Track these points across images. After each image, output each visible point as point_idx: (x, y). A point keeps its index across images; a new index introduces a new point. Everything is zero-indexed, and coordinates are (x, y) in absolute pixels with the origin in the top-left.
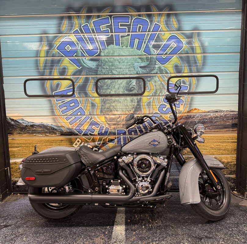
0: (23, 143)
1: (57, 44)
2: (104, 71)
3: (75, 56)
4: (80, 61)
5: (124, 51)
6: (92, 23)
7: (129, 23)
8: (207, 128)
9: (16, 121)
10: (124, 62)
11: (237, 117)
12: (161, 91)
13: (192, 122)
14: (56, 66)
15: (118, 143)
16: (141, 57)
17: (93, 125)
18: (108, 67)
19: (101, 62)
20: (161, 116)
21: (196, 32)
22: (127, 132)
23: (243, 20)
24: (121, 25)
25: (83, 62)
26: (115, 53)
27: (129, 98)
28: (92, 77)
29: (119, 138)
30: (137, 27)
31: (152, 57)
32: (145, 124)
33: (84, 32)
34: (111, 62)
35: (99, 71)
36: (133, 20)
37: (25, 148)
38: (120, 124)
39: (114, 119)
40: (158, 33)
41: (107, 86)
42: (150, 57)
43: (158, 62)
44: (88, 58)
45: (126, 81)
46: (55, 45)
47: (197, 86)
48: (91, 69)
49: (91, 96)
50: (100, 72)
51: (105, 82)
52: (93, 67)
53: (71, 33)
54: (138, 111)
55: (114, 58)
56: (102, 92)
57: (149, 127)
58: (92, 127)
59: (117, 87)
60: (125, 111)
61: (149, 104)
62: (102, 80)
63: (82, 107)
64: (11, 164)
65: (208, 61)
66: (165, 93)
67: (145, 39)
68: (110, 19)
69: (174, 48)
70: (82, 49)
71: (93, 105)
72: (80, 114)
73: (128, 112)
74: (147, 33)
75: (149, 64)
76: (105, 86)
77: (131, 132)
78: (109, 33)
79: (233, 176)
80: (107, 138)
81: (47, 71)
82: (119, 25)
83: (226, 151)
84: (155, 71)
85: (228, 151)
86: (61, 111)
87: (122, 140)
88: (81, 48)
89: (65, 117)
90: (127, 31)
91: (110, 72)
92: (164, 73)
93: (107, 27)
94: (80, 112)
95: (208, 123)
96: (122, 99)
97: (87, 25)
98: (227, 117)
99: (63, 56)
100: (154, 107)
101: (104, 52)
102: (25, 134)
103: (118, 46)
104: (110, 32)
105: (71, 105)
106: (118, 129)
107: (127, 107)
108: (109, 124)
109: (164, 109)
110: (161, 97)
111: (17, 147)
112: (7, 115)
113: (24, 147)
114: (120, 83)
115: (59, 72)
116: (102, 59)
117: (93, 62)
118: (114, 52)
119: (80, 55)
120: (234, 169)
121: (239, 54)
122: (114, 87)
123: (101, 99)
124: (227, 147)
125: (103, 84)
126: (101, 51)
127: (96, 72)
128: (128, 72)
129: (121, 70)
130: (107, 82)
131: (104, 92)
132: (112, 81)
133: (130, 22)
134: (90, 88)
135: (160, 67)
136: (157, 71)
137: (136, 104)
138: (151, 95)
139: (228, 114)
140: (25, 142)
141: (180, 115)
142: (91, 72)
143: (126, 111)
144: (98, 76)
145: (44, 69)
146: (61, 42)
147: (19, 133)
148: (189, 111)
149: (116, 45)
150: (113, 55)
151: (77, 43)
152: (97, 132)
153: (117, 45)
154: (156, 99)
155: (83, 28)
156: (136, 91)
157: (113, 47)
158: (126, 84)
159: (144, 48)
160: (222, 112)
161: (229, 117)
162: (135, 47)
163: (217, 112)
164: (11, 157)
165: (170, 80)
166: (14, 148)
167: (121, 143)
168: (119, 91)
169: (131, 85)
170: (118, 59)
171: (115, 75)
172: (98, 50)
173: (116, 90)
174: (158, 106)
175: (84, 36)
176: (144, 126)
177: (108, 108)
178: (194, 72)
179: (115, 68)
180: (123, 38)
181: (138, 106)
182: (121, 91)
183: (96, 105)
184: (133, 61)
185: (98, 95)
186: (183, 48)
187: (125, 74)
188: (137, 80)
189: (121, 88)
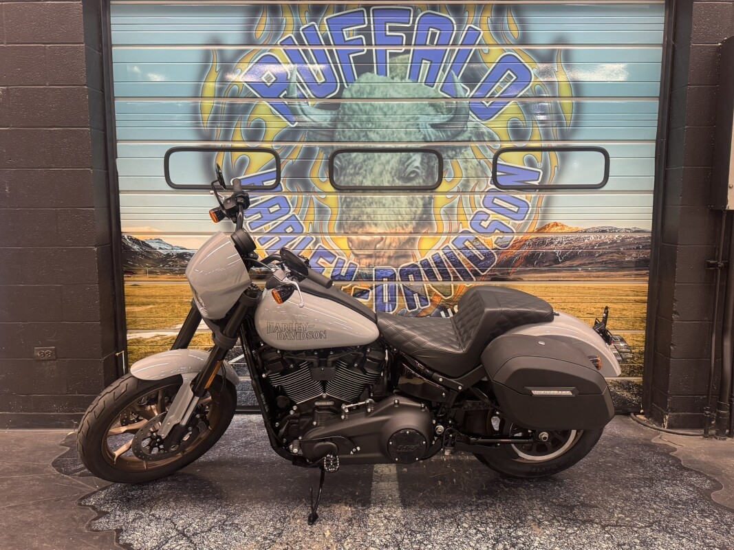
0: (158, 294)
1: (243, 68)
2: (350, 134)
3: (285, 97)
4: (296, 109)
5: (396, 88)
6: (325, 22)
7: (408, 23)
8: (580, 269)
9: (142, 244)
11: (649, 245)
12: (478, 181)
13: (546, 253)
14: (241, 119)
15: (376, 298)
16: (434, 101)
17: (321, 257)
18: (358, 125)
19: (342, 111)
20: (476, 238)
21: (560, 48)
22: (398, 274)
23: (667, 24)
24: (391, 29)
25: (303, 111)
26: (376, 92)
27: (404, 197)
28: (320, 147)
29: (380, 287)
30: (428, 34)
31: (461, 103)
33: (306, 43)
34: (366, 113)
35: (337, 134)
36: (418, 18)
37: (162, 305)
38: (382, 257)
39: (369, 245)
40: (474, 48)
41: (355, 168)
42: (455, 102)
43: (474, 116)
44: (313, 103)
45: (398, 158)
46: (239, 71)
47: (561, 171)
48: (319, 127)
49: (317, 189)
50: (339, 135)
51: (350, 159)
52: (325, 124)
53: (276, 45)
54: (424, 227)
55: (372, 103)
56: (343, 181)
57: (447, 263)
58: (319, 262)
59: (377, 169)
60: (394, 225)
61: (449, 211)
62: (344, 154)
63: (296, 216)
64: (128, 342)
65: (588, 116)
66: (487, 186)
67: (444, 61)
68: (366, 15)
69: (509, 83)
70: (300, 82)
71: (322, 210)
72: (292, 230)
73: (401, 228)
74: (449, 49)
75: (452, 120)
76: (350, 167)
77: (407, 275)
78: (363, 45)
79: (637, 379)
80: (351, 287)
81: (219, 131)
82: (387, 29)
83: (624, 322)
84: (465, 136)
85: (627, 321)
86: (249, 224)
87: (386, 293)
88: (297, 78)
89: (258, 237)
90: (404, 43)
91: (364, 136)
92: (485, 141)
93: (360, 31)
94: (291, 226)
95: (583, 256)
96: (388, 198)
97: (313, 25)
98: (627, 245)
99: (257, 97)
100: (462, 217)
101: (350, 90)
102: (164, 273)
103: (382, 77)
104: (365, 43)
105: (272, 210)
106: (378, 267)
107: (400, 217)
108: (356, 255)
109: (485, 224)
110: (477, 196)
111: (143, 304)
112: (123, 230)
113: (160, 304)
114: (384, 162)
115: (247, 133)
116: (346, 107)
117: (323, 111)
118: (373, 90)
119: (296, 94)
120: (639, 363)
121: (657, 101)
122: (371, 170)
123: (341, 198)
124: (624, 312)
125: (346, 162)
126: (342, 88)
127: (331, 134)
128: (404, 136)
129: (388, 132)
130: (355, 158)
131: (348, 182)
132: (366, 156)
133: (411, 22)
134: (317, 173)
135: (478, 125)
136: (470, 135)
137: (419, 211)
138: (456, 189)
139: (629, 238)
140: (163, 293)
141: (520, 237)
142: (320, 134)
143: (396, 226)
144: (335, 145)
145: (213, 125)
146: (252, 64)
147: (151, 272)
148: (541, 229)
149: (377, 73)
150: (370, 96)
151: (290, 69)
152: (329, 273)
153: (381, 75)
154: (466, 201)
155: (304, 33)
156: (421, 181)
157: (372, 78)
158: (399, 164)
159: (443, 81)
160: (615, 232)
161: (630, 244)
162: (422, 79)
163: (604, 231)
164: (128, 327)
165: (500, 156)
166: (138, 305)
167: (383, 299)
168: (382, 180)
169: (410, 166)
170: (381, 107)
171: (373, 142)
172: (337, 85)
173: (375, 178)
174: (470, 217)
175: (305, 51)
176: (438, 260)
177: (357, 217)
178: (555, 140)
179: (374, 127)
180: (393, 58)
181: (424, 216)
182: (387, 179)
183: (328, 211)
184: (416, 112)
185: (333, 188)
186: (531, 83)
187: (397, 140)
188: (423, 155)
189: (387, 173)
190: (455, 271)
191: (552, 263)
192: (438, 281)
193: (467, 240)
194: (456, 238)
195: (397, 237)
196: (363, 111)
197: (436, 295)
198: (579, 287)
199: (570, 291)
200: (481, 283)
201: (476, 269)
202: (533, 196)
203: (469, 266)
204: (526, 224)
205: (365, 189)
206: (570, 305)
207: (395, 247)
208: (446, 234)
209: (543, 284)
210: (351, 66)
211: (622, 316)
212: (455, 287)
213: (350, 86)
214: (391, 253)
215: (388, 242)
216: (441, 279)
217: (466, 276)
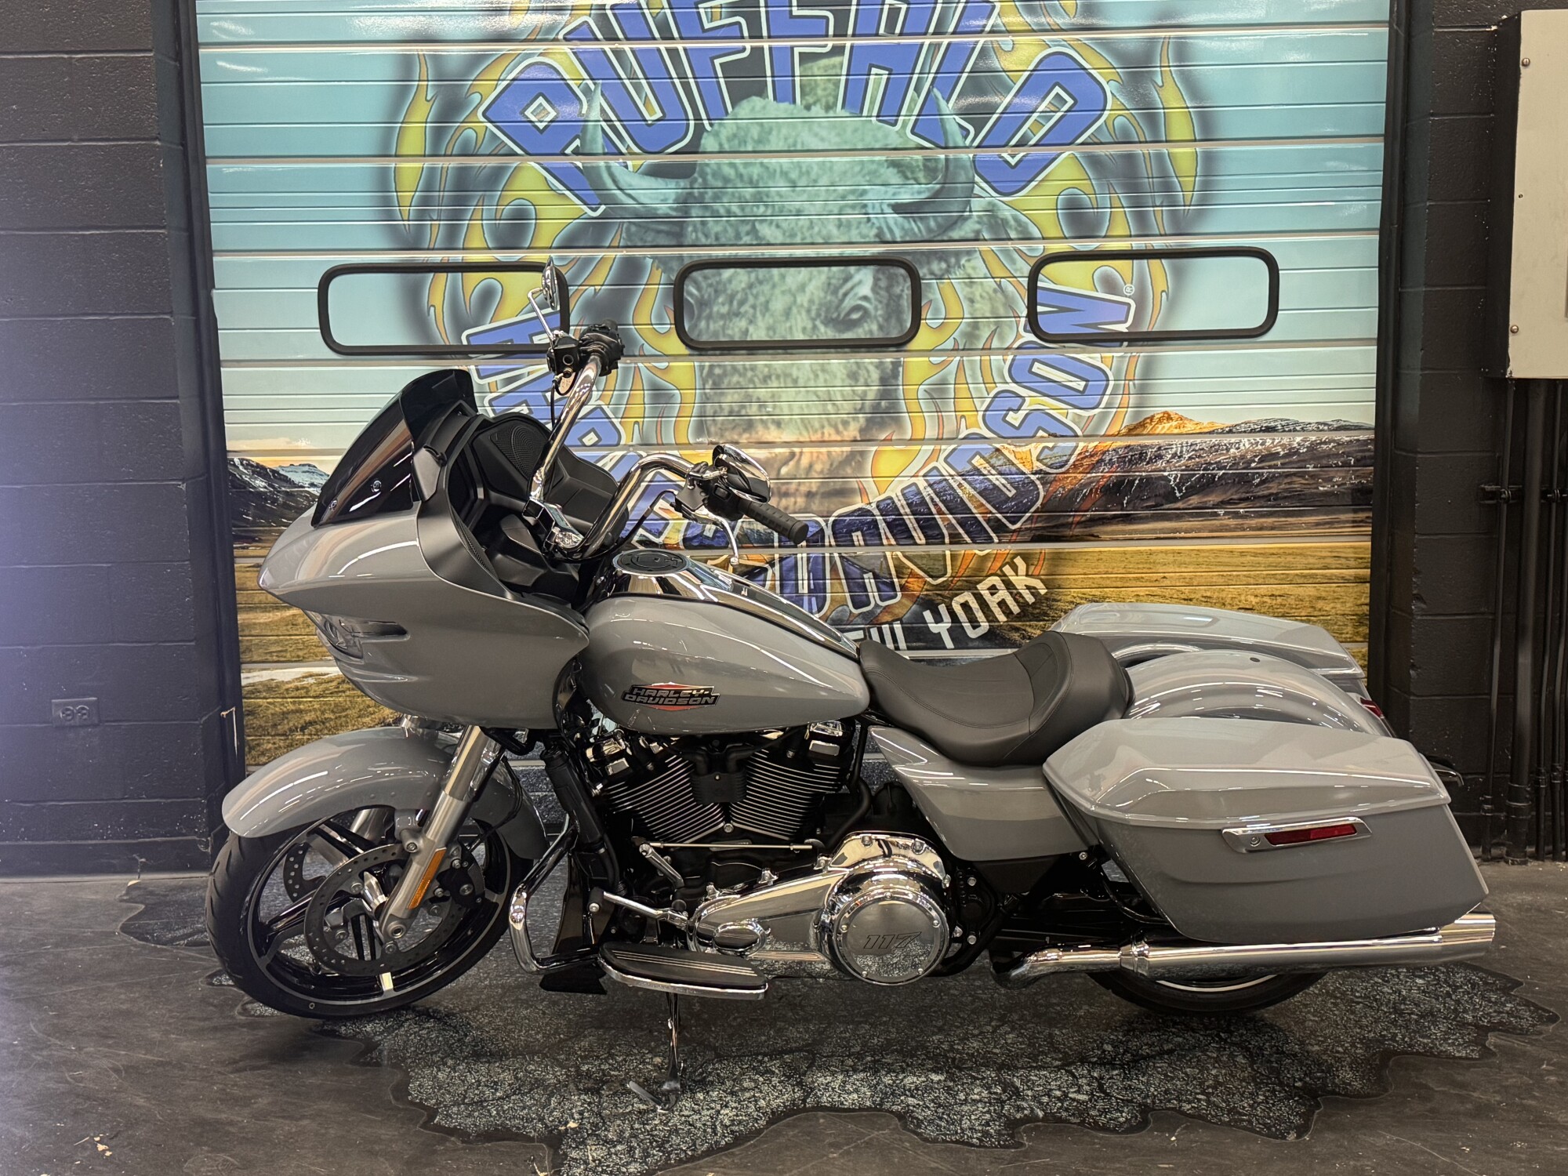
1: (485, 91)
2: (718, 229)
3: (576, 152)
4: (600, 177)
5: (815, 128)
8: (1221, 512)
9: (273, 476)
10: (815, 181)
11: (1370, 457)
12: (998, 325)
13: (1149, 478)
14: (482, 202)
15: (782, 586)
16: (897, 156)
18: (735, 208)
19: (700, 180)
20: (997, 450)
21: (1167, 34)
22: (828, 532)
24: (803, 3)
25: (615, 181)
26: (773, 138)
27: (837, 364)
28: (654, 258)
29: (790, 562)
30: (882, 9)
31: (957, 160)
32: (919, 493)
33: (621, 36)
34: (752, 184)
35: (690, 229)
38: (794, 495)
40: (981, 40)
41: (731, 302)
42: (942, 157)
43: (985, 185)
44: (640, 162)
45: (823, 277)
46: (476, 98)
47: (1174, 302)
48: (651, 214)
49: (648, 350)
50: (695, 230)
51: (718, 283)
52: (663, 208)
53: (555, 40)
54: (882, 425)
55: (766, 161)
56: (706, 330)
57: (936, 505)
58: (655, 508)
59: (778, 305)
60: (817, 425)
61: (937, 393)
62: (707, 272)
63: (605, 407)
64: (244, 693)
65: (1229, 183)
66: (1018, 336)
67: (918, 70)
69: (1059, 114)
70: (608, 120)
71: (660, 395)
72: (596, 439)
73: (832, 431)
74: (927, 42)
75: (936, 194)
76: (720, 300)
77: (849, 533)
78: (742, 37)
80: (728, 560)
81: (435, 229)
82: (794, 3)
87: (803, 573)
88: (603, 110)
90: (831, 32)
91: (748, 234)
92: (1010, 239)
93: (735, 9)
94: (593, 430)
95: (1227, 484)
96: (804, 365)
98: (1323, 457)
99: (516, 154)
100: (965, 404)
101: (717, 134)
103: (784, 106)
104: (746, 34)
107: (830, 408)
109: (1015, 418)
110: (996, 358)
112: (230, 446)
114: (794, 287)
115: (495, 230)
116: (708, 170)
117: (660, 180)
118: (765, 133)
119: (599, 145)
121: (1380, 145)
122: (766, 306)
123: (702, 368)
124: (1320, 604)
125: (709, 290)
126: (700, 130)
128: (835, 231)
129: (800, 223)
130: (730, 281)
131: (716, 333)
132: (753, 276)
134: (648, 311)
135: (994, 205)
136: (977, 227)
137: (873, 391)
138: (950, 345)
139: (1325, 443)
141: (1092, 445)
142: (653, 230)
143: (823, 427)
144: (686, 252)
145: (421, 216)
146: (506, 83)
148: (1135, 428)
149: (775, 98)
150: (761, 148)
151: (587, 91)
152: (679, 531)
153: (783, 101)
154: (973, 370)
155: (615, 15)
156: (875, 327)
157: (764, 108)
158: (826, 293)
159: (916, 112)
160: (1295, 430)
161: (1329, 455)
162: (871, 109)
163: (1270, 430)
164: (244, 657)
165: (1042, 271)
166: (265, 610)
167: (797, 585)
168: (791, 328)
169: (851, 295)
170: (785, 169)
171: (769, 244)
172: (688, 125)
173: (775, 322)
174: (983, 402)
175: (618, 54)
176: (916, 499)
177: (736, 409)
178: (1161, 235)
179: (769, 212)
180: (810, 65)
181: (883, 403)
182: (800, 325)
183: (674, 395)
184: (860, 179)
185: (683, 346)
186: (1106, 113)
187: (821, 241)
188: (878, 271)
189: (799, 312)
190: (954, 522)
191: (1159, 500)
192: (916, 544)
193: (978, 453)
194: (954, 450)
195: (824, 450)
196: (746, 178)
197: (912, 574)
198: (1221, 551)
199: (1200, 560)
200: (1009, 546)
201: (999, 516)
202: (1115, 355)
203: (982, 510)
204: (1103, 416)
205: (754, 348)
206: (1203, 591)
207: (822, 472)
208: (930, 441)
209: (1144, 547)
210: (718, 83)
211: (1316, 613)
212: (954, 557)
213: (716, 127)
214: (814, 484)
215: (805, 461)
216: (923, 541)
217: (976, 532)
